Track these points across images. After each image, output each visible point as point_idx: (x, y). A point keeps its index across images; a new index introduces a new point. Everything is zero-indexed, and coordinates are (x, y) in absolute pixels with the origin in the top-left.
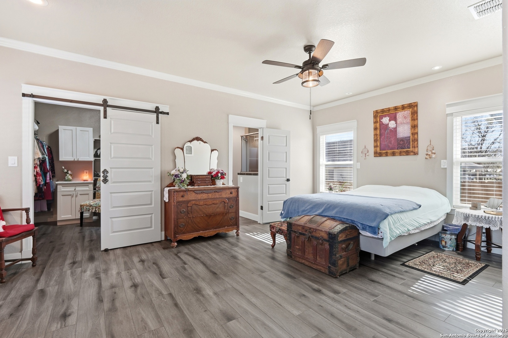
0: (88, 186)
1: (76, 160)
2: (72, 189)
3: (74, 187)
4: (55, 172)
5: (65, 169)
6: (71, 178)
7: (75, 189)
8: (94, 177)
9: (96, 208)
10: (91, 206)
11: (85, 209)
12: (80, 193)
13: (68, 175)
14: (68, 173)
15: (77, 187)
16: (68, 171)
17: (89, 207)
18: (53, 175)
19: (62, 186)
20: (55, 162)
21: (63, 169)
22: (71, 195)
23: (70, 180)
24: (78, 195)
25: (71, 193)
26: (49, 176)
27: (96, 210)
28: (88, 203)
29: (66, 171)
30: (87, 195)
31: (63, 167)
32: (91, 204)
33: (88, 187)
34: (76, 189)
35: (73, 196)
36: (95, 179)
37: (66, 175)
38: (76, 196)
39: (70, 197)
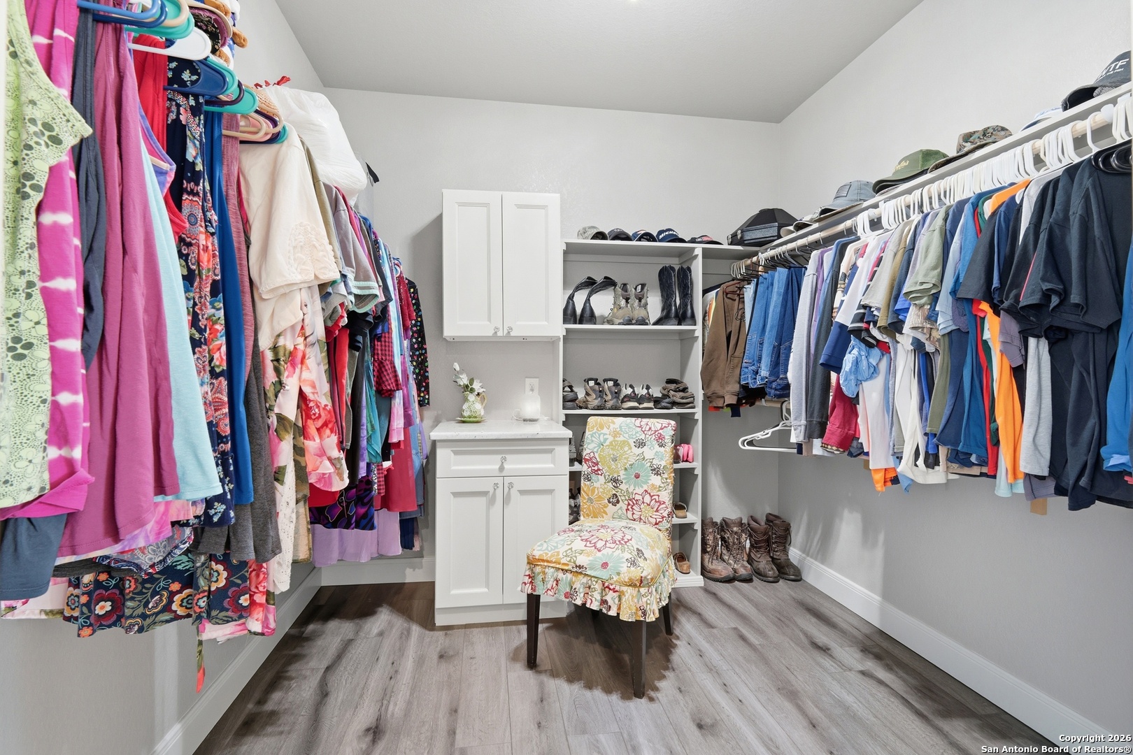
0: (551, 451)
1: (500, 334)
2: (489, 464)
3: (499, 457)
4: (428, 384)
5: (462, 371)
6: (482, 413)
7: (502, 469)
8: (564, 408)
9: (606, 588)
10: (579, 570)
11: (551, 583)
12: (520, 484)
13: (472, 397)
14: (472, 390)
15: (508, 457)
16: (472, 381)
17: (569, 576)
18: (424, 397)
19: (456, 453)
20: (430, 345)
21: (457, 374)
22: (485, 494)
23: (478, 422)
24: (514, 492)
25: (487, 485)
26: (401, 412)
27: (604, 602)
28: (562, 550)
29: (464, 380)
30: (547, 498)
31: (457, 367)
32: (581, 560)
33: (548, 456)
34: (506, 466)
35: (492, 501)
36: (566, 415)
37: (466, 400)
38: (506, 500)
39: (482, 501)
